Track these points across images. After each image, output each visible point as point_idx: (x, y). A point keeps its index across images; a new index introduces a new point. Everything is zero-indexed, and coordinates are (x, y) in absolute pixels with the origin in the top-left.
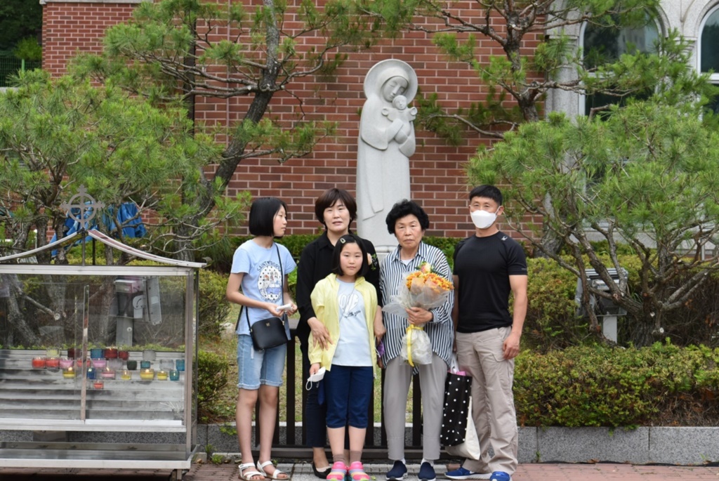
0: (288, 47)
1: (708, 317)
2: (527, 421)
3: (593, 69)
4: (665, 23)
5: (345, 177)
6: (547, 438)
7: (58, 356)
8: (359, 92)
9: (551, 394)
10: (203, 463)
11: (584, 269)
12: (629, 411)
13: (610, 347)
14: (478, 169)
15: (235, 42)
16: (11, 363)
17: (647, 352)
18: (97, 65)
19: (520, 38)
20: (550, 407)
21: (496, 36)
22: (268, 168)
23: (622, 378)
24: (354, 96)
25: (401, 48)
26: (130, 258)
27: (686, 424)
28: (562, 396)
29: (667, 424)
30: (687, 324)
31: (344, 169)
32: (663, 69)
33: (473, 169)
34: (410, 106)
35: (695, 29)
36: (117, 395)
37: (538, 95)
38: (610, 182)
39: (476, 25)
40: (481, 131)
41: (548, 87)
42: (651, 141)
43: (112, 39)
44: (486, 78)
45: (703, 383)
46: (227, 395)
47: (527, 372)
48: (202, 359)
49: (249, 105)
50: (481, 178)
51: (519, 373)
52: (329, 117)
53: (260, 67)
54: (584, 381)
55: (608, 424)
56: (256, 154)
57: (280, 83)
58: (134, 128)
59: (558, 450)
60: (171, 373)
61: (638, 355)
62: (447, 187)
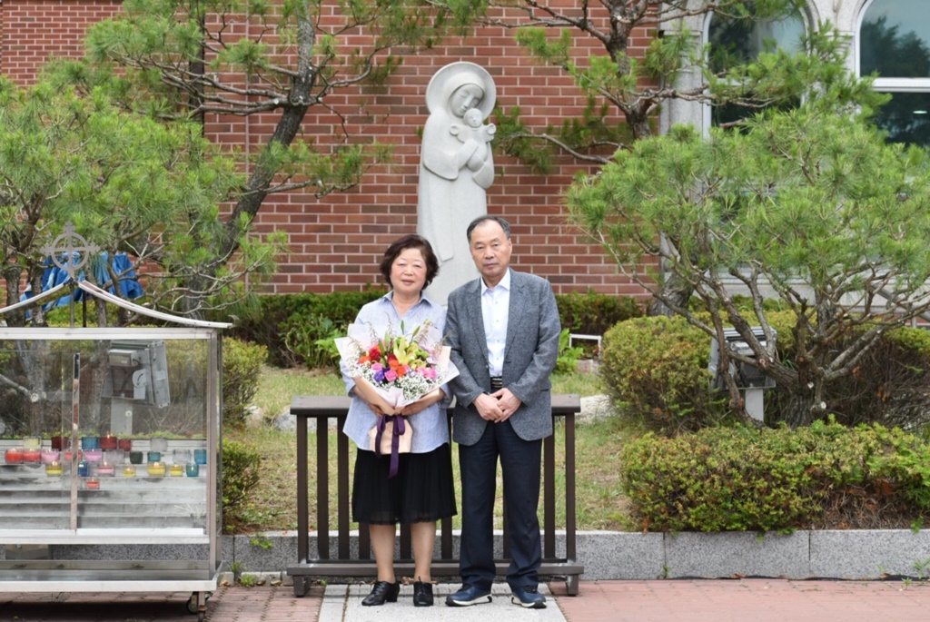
0: (328, 47)
1: (881, 388)
2: (652, 525)
3: (721, 73)
4: (814, 14)
5: (401, 217)
6: (677, 546)
7: (39, 447)
8: (418, 106)
9: (682, 490)
10: (229, 586)
11: (721, 327)
12: (783, 510)
13: (757, 429)
14: (583, 198)
15: (257, 42)
17: (805, 433)
18: (78, 73)
19: (627, 34)
20: (680, 506)
21: (597, 31)
22: (301, 206)
23: (774, 468)
24: (412, 111)
25: (473, 49)
26: (130, 320)
27: (857, 526)
28: (696, 492)
29: (832, 526)
30: (854, 398)
31: (399, 207)
32: (812, 72)
33: (575, 199)
34: (486, 123)
35: (852, 20)
36: (118, 496)
37: (654, 106)
38: (751, 215)
39: (570, 18)
40: (578, 155)
41: (665, 96)
42: (805, 160)
43: (97, 39)
44: (585, 83)
45: (878, 473)
46: (258, 497)
47: (650, 461)
48: (226, 450)
49: (275, 125)
50: (586, 210)
51: (640, 462)
52: (380, 139)
53: (290, 75)
54: (725, 471)
55: (756, 527)
56: (285, 187)
57: (316, 95)
58: (132, 150)
59: (692, 562)
60: (188, 467)
61: (794, 437)
62: (534, 228)
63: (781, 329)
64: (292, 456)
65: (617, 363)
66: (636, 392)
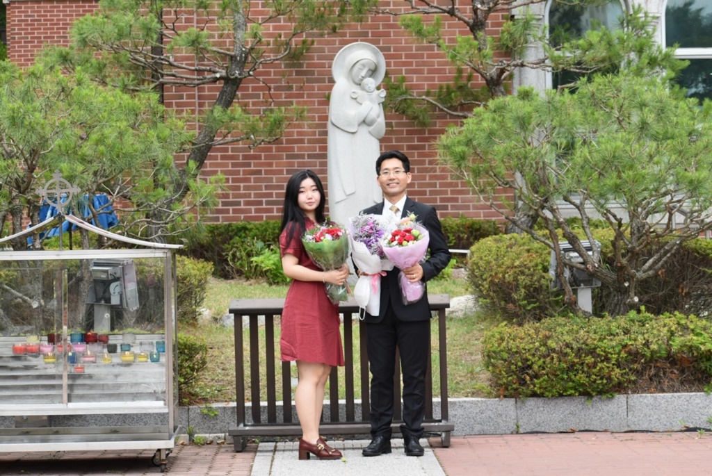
0: (256, 33)
1: (681, 286)
2: (506, 393)
3: (558, 47)
5: (316, 162)
6: (526, 409)
7: (38, 342)
8: (327, 77)
9: (529, 366)
10: (186, 445)
11: (557, 242)
12: (606, 379)
13: (586, 318)
14: (450, 145)
15: (202, 30)
17: (622, 321)
18: (65, 57)
19: (486, 18)
20: (528, 378)
21: (462, 17)
22: (239, 155)
23: (599, 347)
24: (323, 81)
25: (368, 32)
26: (106, 244)
27: (663, 391)
28: (539, 367)
29: (644, 391)
30: (661, 293)
31: (315, 154)
32: (628, 45)
33: (444, 146)
34: (378, 88)
35: (659, 4)
36: (99, 379)
37: (506, 73)
38: (581, 153)
39: (441, 7)
40: (449, 111)
41: (515, 66)
42: (619, 112)
43: (79, 30)
44: (454, 57)
45: (678, 349)
46: (207, 377)
47: (504, 344)
48: (181, 342)
49: (218, 93)
50: (452, 154)
51: (497, 345)
52: (298, 103)
53: (228, 55)
54: (561, 351)
55: (586, 393)
56: (226, 141)
57: (248, 70)
58: (105, 114)
59: (538, 420)
60: (151, 355)
61: (614, 324)
62: (418, 168)
63: (604, 242)
64: (231, 345)
65: (479, 270)
66: (494, 292)
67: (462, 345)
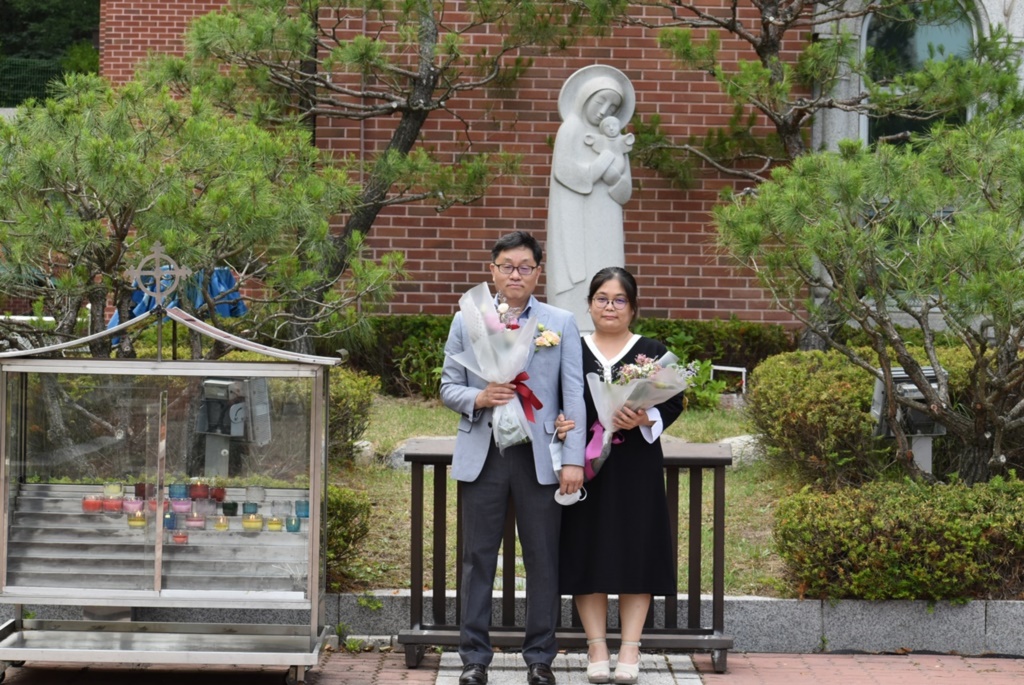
0: (452, 46)
2: (809, 591)
3: (880, 81)
4: (983, 18)
6: (837, 616)
7: (120, 494)
8: (549, 112)
9: (843, 552)
10: (333, 651)
11: (889, 367)
12: (957, 577)
13: (927, 484)
14: (736, 221)
15: (374, 40)
16: (51, 505)
17: (982, 490)
18: (178, 71)
19: (780, 36)
20: (841, 570)
21: (746, 33)
22: (419, 219)
23: (947, 529)
24: (542, 117)
25: (609, 50)
26: (226, 350)
28: (859, 555)
29: (1011, 596)
31: (526, 222)
32: (983, 82)
36: (208, 553)
37: (808, 115)
39: (718, 19)
40: (722, 168)
41: (820, 106)
42: (985, 181)
43: (199, 34)
44: (734, 91)
46: (367, 549)
47: (808, 519)
48: (333, 499)
49: (393, 130)
50: (739, 234)
51: (797, 521)
52: (507, 148)
53: (410, 76)
54: (892, 532)
55: (926, 596)
56: (403, 199)
57: (438, 99)
58: (232, 159)
59: (853, 633)
60: (288, 521)
61: (970, 495)
63: (952, 369)
64: (406, 501)
65: (769, 404)
66: (789, 437)
67: (740, 514)
